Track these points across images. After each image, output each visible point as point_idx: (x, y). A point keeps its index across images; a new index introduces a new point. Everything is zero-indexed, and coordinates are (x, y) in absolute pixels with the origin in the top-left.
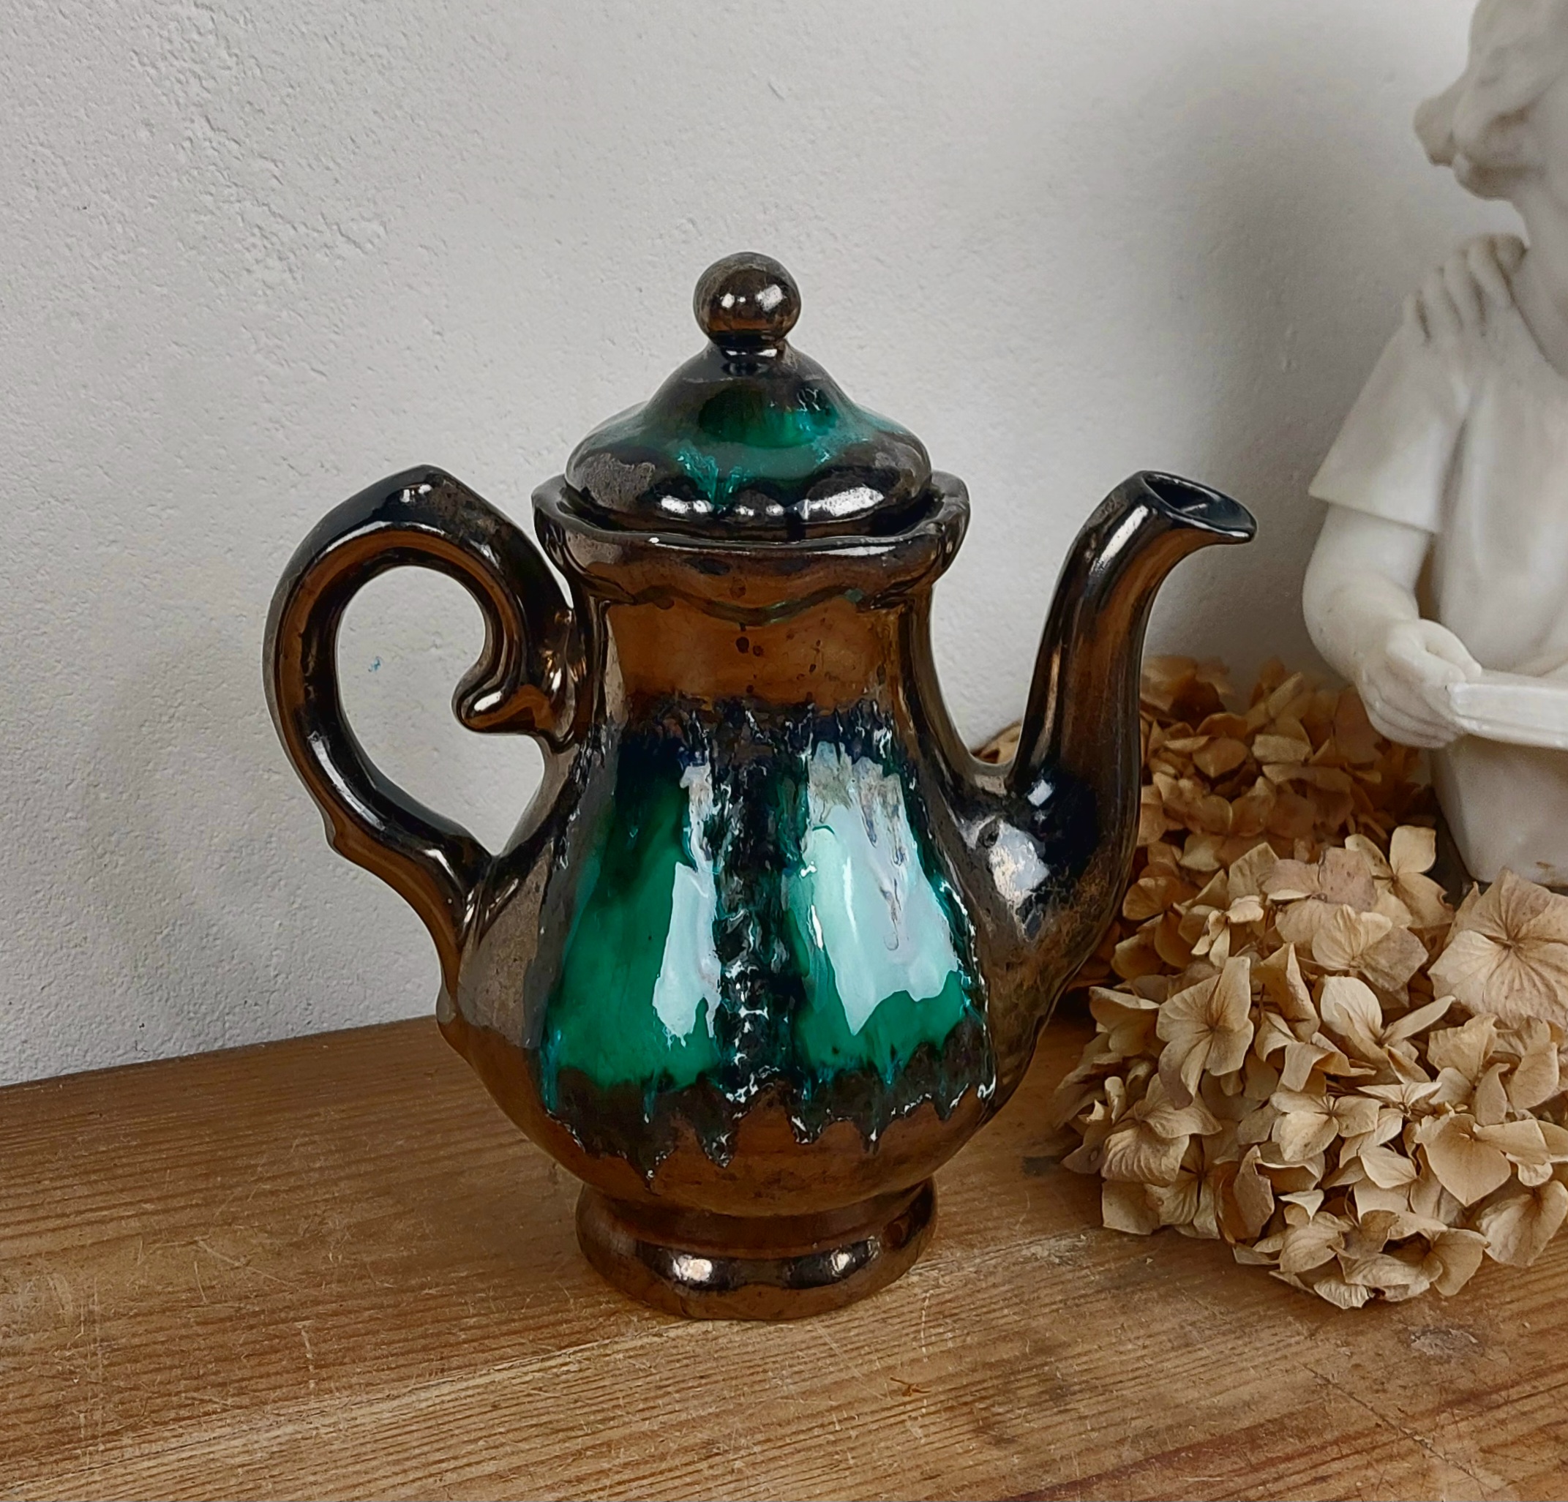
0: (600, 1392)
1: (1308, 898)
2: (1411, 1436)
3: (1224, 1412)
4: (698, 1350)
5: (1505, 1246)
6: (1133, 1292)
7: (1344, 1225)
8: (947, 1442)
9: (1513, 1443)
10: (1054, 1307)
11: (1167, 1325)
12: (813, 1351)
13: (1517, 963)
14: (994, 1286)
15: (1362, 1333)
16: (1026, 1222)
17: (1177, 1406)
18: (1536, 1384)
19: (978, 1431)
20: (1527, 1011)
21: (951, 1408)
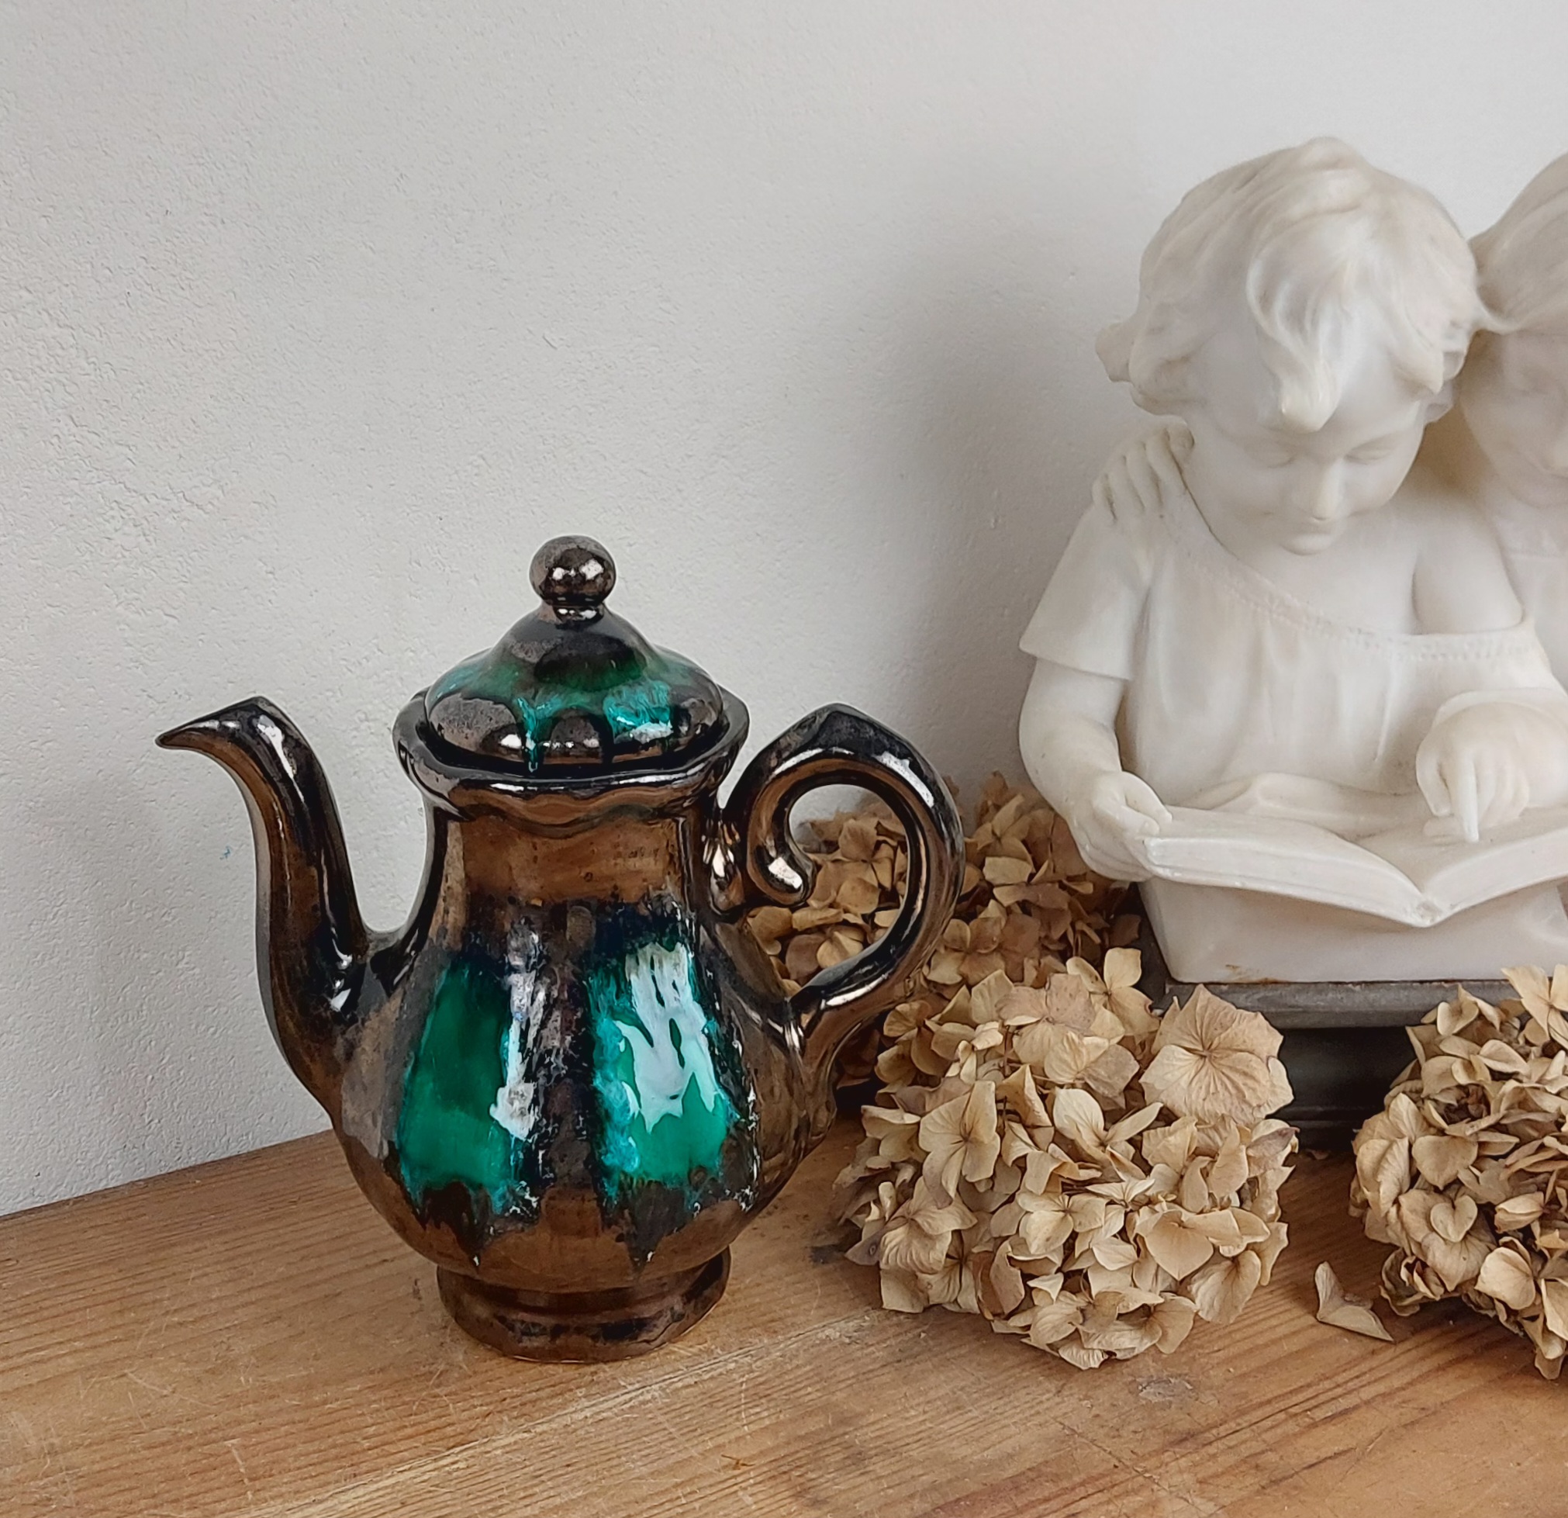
0: (487, 1485)
1: (1038, 1022)
2: (1140, 1474)
3: (991, 1465)
4: (562, 1442)
5: (1212, 1306)
6: (912, 1364)
7: (1081, 1301)
8: (774, 1507)
9: (1223, 1473)
10: (849, 1382)
11: (941, 1392)
12: (655, 1436)
13: (1211, 1071)
14: (798, 1367)
15: (1100, 1386)
16: (819, 1307)
17: (954, 1462)
18: (1239, 1421)
19: (797, 1495)
20: (1221, 1110)
21: (773, 1477)
